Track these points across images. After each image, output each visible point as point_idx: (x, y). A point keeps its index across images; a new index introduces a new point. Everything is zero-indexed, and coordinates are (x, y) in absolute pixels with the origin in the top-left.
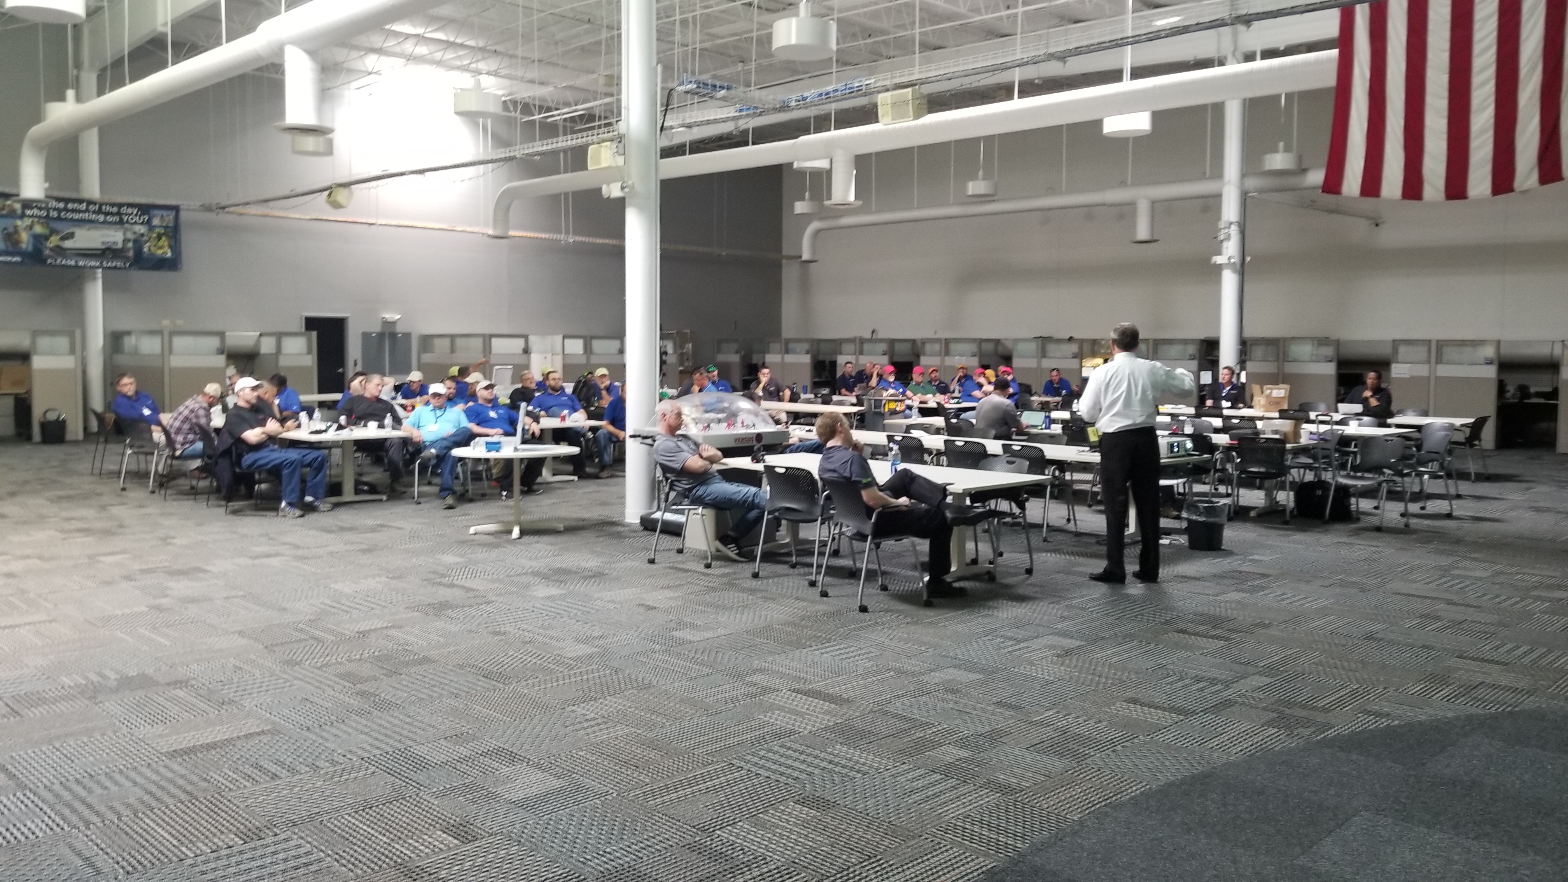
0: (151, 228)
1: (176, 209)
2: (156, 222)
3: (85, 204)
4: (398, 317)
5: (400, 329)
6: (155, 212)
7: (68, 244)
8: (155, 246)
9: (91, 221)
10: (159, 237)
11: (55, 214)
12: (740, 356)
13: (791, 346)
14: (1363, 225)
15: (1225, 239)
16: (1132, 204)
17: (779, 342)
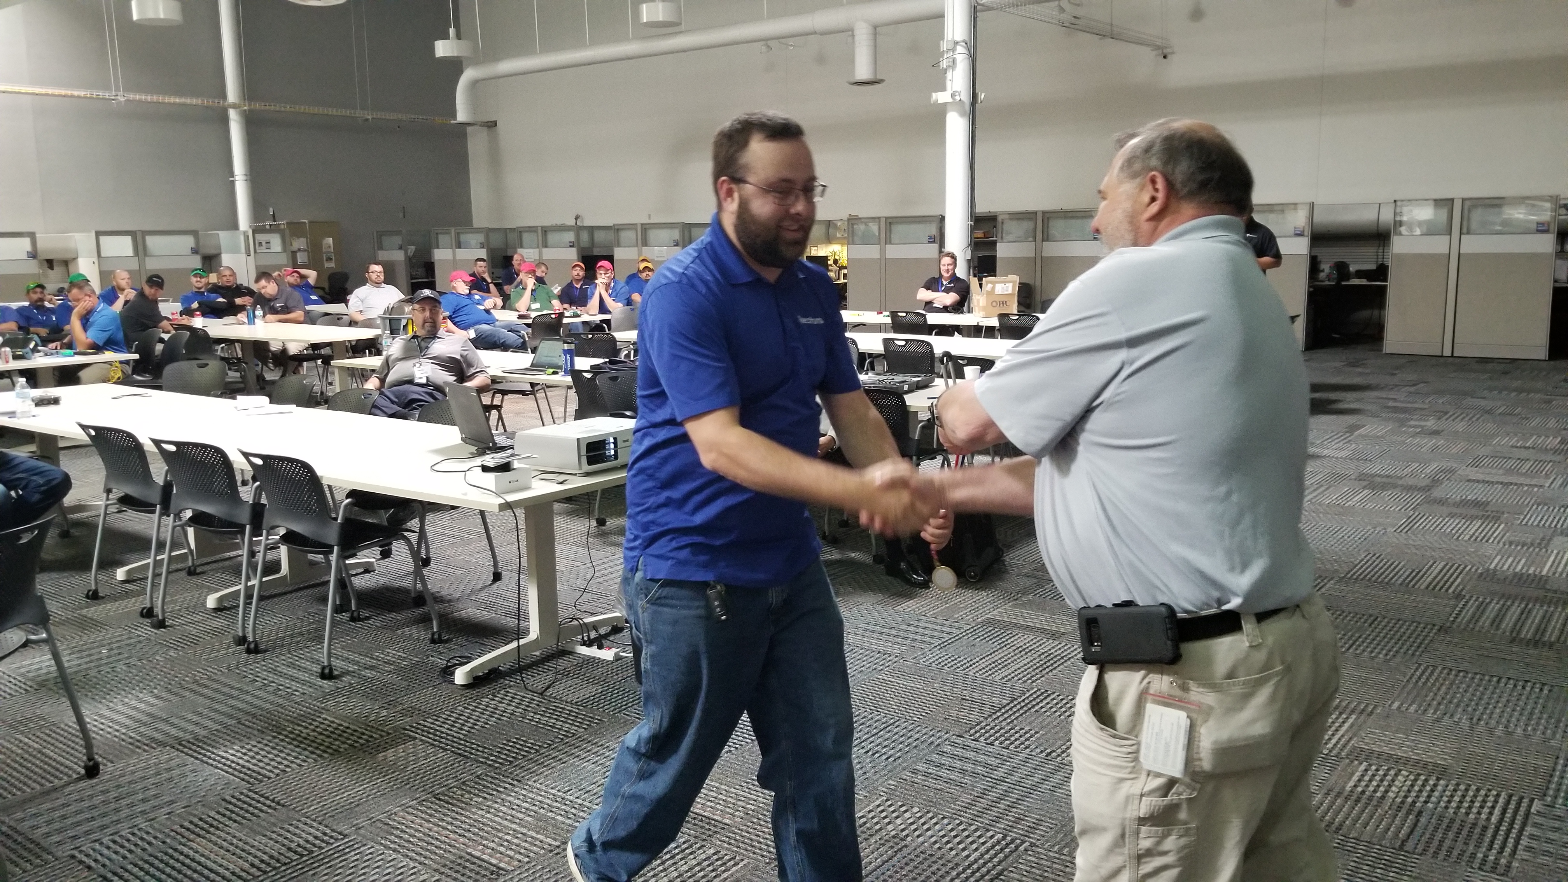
12: (406, 253)
13: (463, 238)
14: (1147, 55)
15: (948, 67)
16: (849, 31)
17: (449, 233)
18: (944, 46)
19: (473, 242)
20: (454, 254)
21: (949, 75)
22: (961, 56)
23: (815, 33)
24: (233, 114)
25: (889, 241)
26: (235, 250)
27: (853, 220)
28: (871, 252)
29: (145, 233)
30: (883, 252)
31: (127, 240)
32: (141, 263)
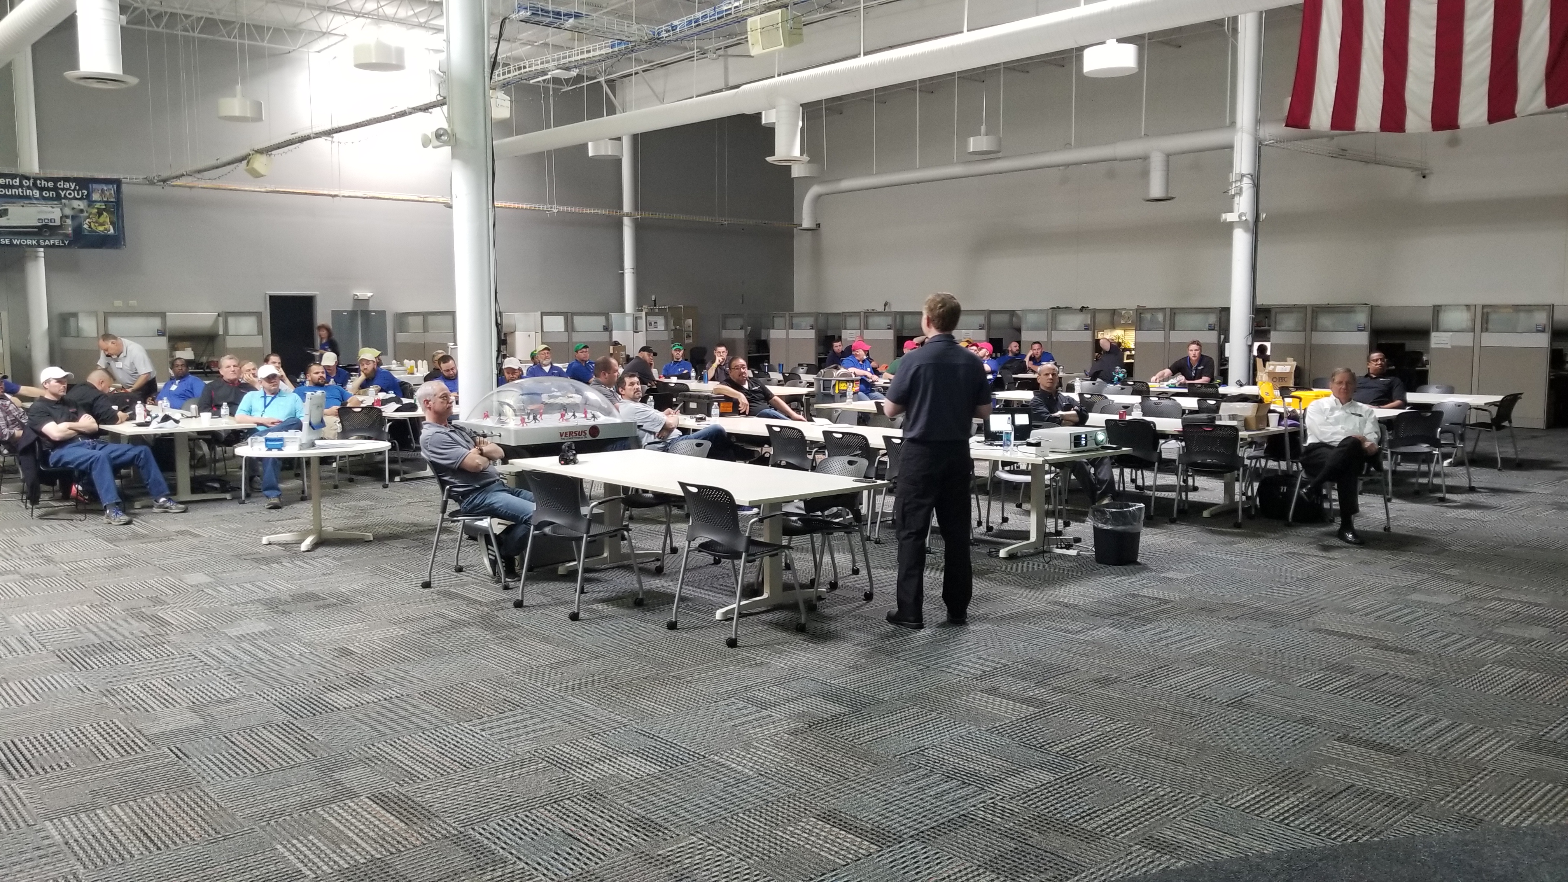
0: (91, 203)
1: (118, 182)
2: (96, 197)
3: (18, 180)
4: (370, 294)
5: (372, 307)
6: (95, 186)
8: (96, 222)
9: (27, 197)
10: (100, 213)
12: (746, 332)
13: (796, 320)
14: (1408, 177)
15: (1236, 194)
16: (1145, 158)
17: (784, 316)
18: (1233, 177)
19: (804, 324)
20: (787, 334)
21: (1237, 199)
22: (1246, 185)
23: (1116, 160)
24: (627, 221)
25: (1173, 327)
26: (623, 328)
27: (1140, 312)
28: (1156, 337)
29: (574, 314)
30: (1167, 337)
31: (560, 320)
32: (570, 337)
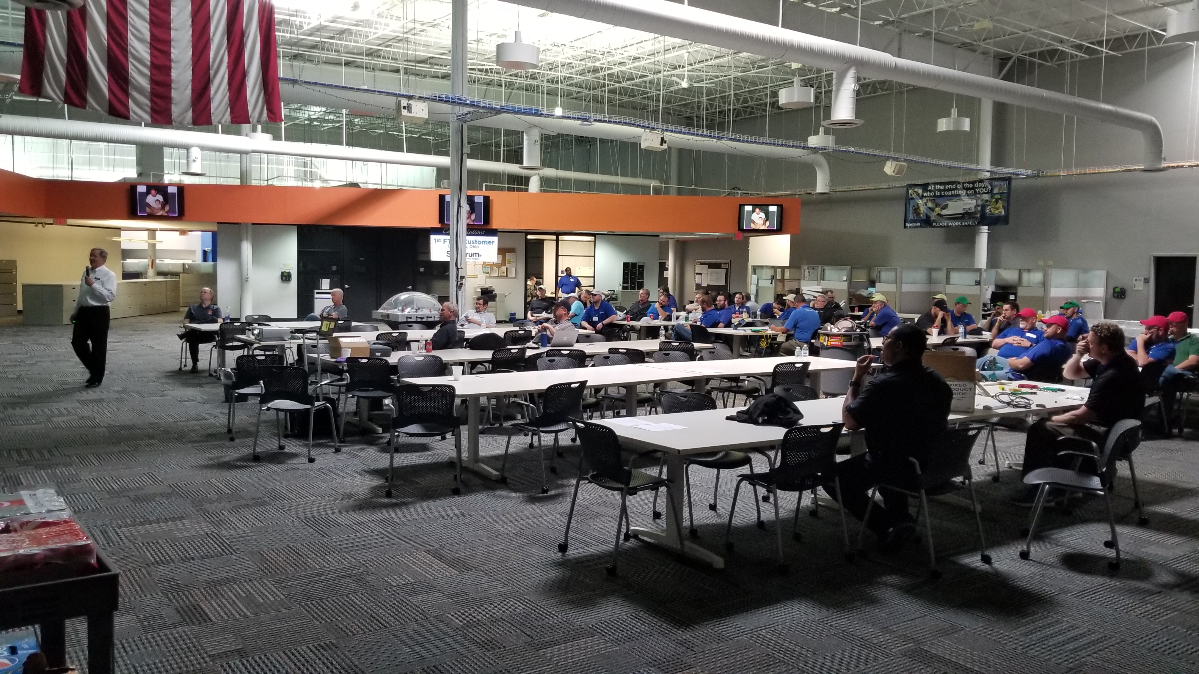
0: (993, 195)
1: (1010, 179)
2: (996, 190)
3: (955, 185)
6: (996, 183)
7: (944, 212)
8: (994, 208)
9: (959, 196)
10: (997, 202)
11: (938, 194)
